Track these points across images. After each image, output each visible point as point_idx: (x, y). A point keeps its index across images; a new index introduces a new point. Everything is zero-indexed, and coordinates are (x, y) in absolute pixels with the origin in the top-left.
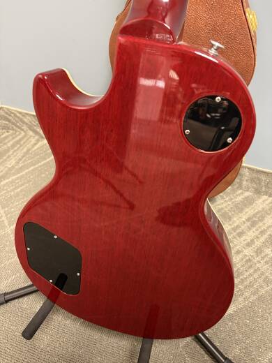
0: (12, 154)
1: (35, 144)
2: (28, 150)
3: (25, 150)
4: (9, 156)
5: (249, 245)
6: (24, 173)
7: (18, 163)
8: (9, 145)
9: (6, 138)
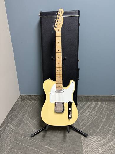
2: (29, 104)
3: (28, 105)
4: (25, 107)
5: (88, 112)
6: (31, 110)
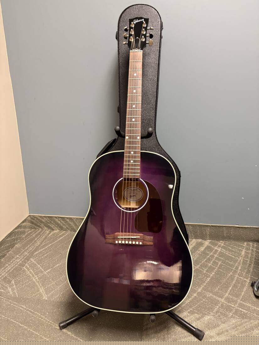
0: (37, 240)
1: (49, 234)
4: (35, 241)
6: (46, 247)
7: (41, 243)
8: (34, 236)
9: (31, 233)
